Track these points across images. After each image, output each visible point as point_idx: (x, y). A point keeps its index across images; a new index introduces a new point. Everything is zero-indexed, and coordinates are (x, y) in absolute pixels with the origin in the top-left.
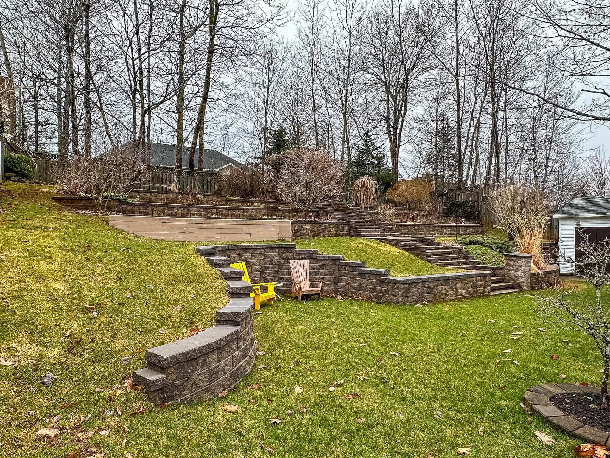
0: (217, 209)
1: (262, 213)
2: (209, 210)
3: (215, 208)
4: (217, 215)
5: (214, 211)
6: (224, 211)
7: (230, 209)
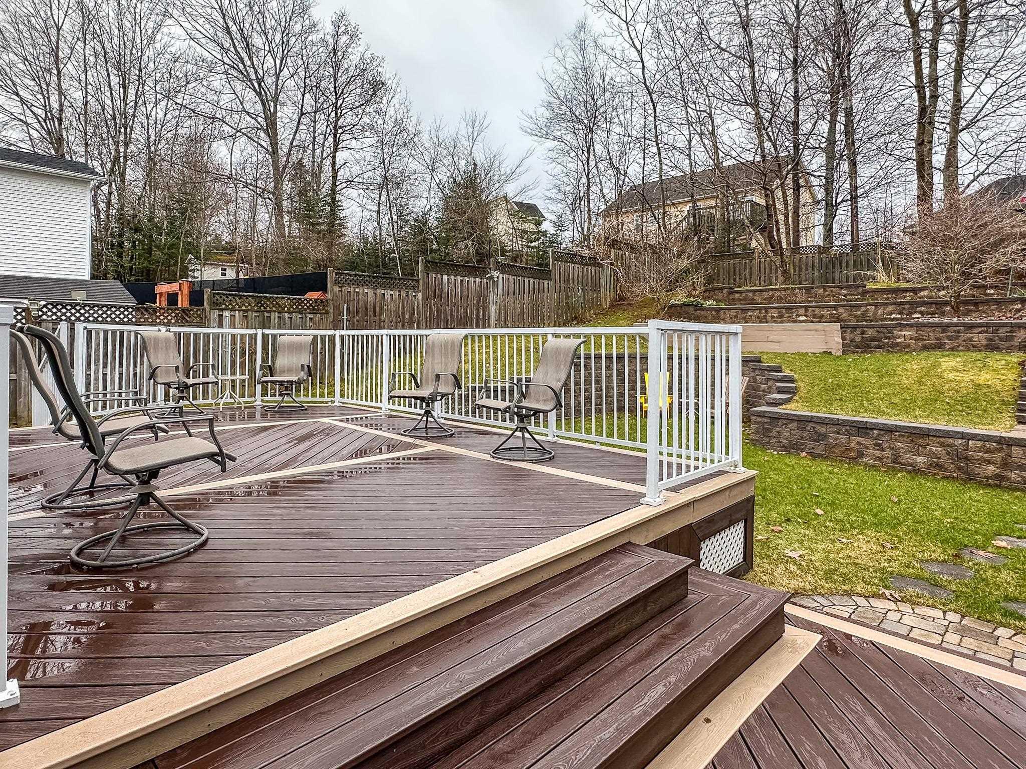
0: (806, 308)
1: (887, 310)
2: (794, 310)
3: (802, 307)
4: (806, 316)
5: (802, 311)
6: (817, 311)
7: (827, 307)
